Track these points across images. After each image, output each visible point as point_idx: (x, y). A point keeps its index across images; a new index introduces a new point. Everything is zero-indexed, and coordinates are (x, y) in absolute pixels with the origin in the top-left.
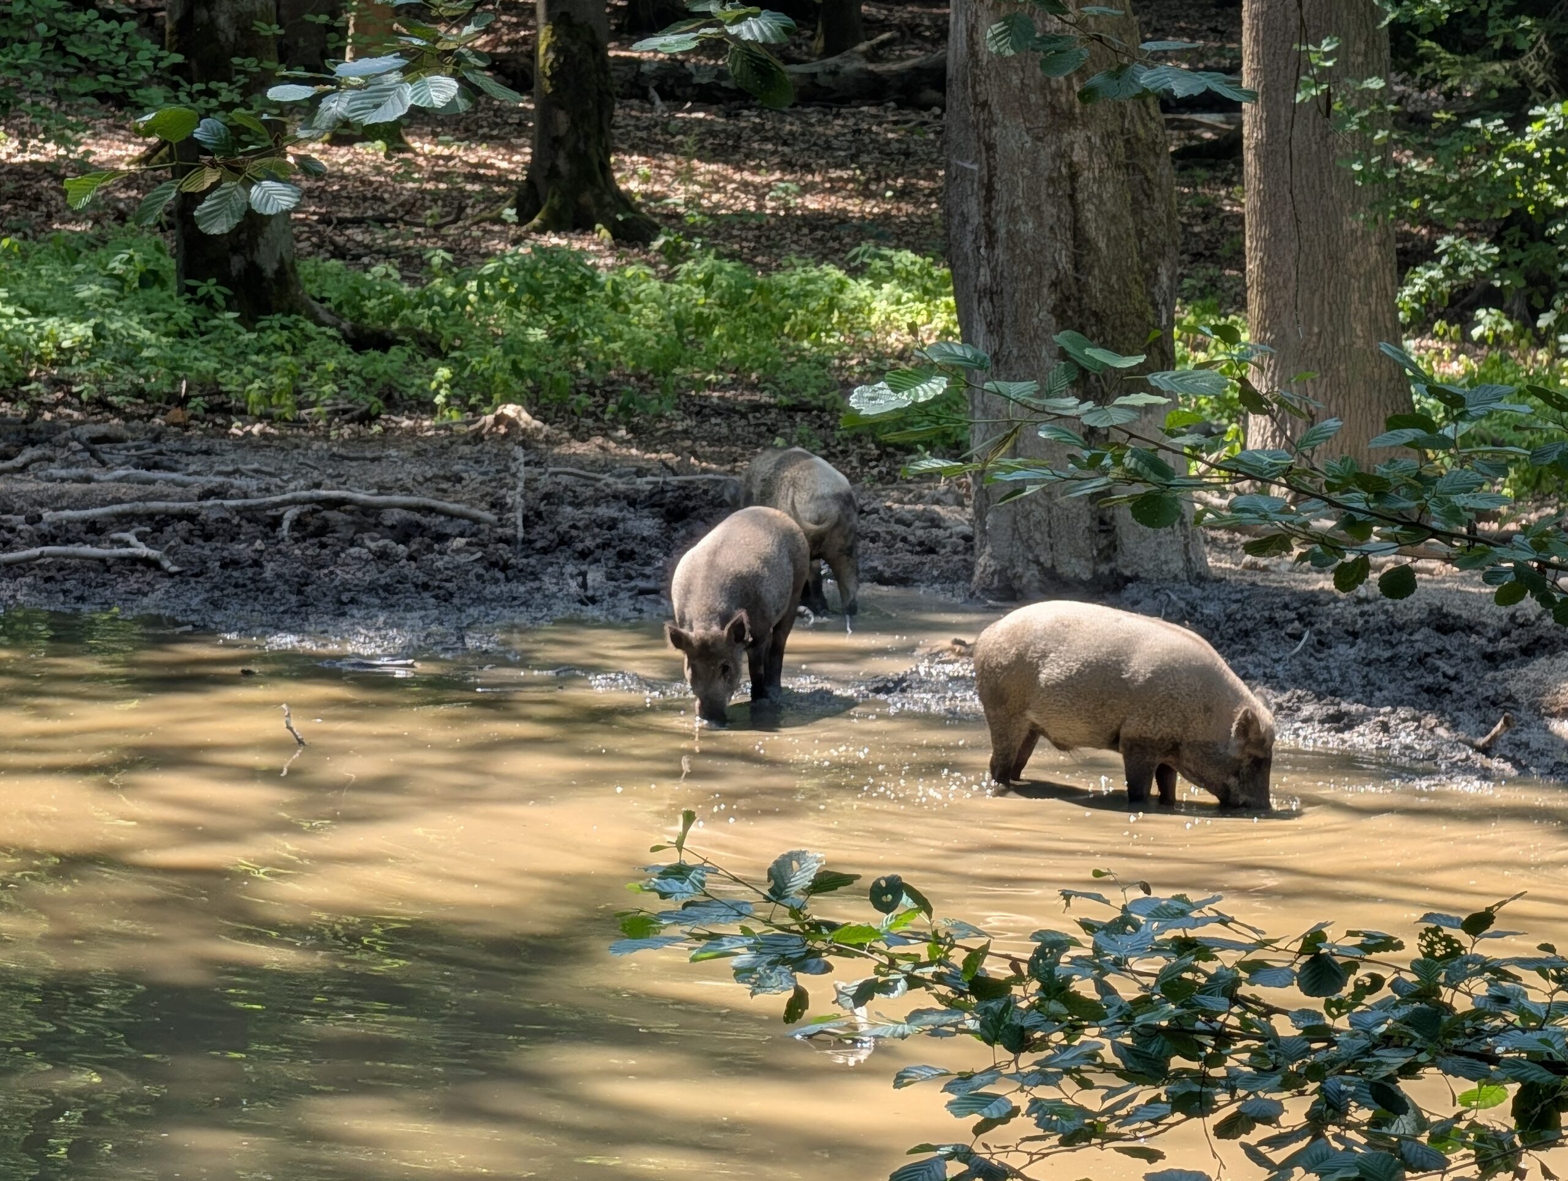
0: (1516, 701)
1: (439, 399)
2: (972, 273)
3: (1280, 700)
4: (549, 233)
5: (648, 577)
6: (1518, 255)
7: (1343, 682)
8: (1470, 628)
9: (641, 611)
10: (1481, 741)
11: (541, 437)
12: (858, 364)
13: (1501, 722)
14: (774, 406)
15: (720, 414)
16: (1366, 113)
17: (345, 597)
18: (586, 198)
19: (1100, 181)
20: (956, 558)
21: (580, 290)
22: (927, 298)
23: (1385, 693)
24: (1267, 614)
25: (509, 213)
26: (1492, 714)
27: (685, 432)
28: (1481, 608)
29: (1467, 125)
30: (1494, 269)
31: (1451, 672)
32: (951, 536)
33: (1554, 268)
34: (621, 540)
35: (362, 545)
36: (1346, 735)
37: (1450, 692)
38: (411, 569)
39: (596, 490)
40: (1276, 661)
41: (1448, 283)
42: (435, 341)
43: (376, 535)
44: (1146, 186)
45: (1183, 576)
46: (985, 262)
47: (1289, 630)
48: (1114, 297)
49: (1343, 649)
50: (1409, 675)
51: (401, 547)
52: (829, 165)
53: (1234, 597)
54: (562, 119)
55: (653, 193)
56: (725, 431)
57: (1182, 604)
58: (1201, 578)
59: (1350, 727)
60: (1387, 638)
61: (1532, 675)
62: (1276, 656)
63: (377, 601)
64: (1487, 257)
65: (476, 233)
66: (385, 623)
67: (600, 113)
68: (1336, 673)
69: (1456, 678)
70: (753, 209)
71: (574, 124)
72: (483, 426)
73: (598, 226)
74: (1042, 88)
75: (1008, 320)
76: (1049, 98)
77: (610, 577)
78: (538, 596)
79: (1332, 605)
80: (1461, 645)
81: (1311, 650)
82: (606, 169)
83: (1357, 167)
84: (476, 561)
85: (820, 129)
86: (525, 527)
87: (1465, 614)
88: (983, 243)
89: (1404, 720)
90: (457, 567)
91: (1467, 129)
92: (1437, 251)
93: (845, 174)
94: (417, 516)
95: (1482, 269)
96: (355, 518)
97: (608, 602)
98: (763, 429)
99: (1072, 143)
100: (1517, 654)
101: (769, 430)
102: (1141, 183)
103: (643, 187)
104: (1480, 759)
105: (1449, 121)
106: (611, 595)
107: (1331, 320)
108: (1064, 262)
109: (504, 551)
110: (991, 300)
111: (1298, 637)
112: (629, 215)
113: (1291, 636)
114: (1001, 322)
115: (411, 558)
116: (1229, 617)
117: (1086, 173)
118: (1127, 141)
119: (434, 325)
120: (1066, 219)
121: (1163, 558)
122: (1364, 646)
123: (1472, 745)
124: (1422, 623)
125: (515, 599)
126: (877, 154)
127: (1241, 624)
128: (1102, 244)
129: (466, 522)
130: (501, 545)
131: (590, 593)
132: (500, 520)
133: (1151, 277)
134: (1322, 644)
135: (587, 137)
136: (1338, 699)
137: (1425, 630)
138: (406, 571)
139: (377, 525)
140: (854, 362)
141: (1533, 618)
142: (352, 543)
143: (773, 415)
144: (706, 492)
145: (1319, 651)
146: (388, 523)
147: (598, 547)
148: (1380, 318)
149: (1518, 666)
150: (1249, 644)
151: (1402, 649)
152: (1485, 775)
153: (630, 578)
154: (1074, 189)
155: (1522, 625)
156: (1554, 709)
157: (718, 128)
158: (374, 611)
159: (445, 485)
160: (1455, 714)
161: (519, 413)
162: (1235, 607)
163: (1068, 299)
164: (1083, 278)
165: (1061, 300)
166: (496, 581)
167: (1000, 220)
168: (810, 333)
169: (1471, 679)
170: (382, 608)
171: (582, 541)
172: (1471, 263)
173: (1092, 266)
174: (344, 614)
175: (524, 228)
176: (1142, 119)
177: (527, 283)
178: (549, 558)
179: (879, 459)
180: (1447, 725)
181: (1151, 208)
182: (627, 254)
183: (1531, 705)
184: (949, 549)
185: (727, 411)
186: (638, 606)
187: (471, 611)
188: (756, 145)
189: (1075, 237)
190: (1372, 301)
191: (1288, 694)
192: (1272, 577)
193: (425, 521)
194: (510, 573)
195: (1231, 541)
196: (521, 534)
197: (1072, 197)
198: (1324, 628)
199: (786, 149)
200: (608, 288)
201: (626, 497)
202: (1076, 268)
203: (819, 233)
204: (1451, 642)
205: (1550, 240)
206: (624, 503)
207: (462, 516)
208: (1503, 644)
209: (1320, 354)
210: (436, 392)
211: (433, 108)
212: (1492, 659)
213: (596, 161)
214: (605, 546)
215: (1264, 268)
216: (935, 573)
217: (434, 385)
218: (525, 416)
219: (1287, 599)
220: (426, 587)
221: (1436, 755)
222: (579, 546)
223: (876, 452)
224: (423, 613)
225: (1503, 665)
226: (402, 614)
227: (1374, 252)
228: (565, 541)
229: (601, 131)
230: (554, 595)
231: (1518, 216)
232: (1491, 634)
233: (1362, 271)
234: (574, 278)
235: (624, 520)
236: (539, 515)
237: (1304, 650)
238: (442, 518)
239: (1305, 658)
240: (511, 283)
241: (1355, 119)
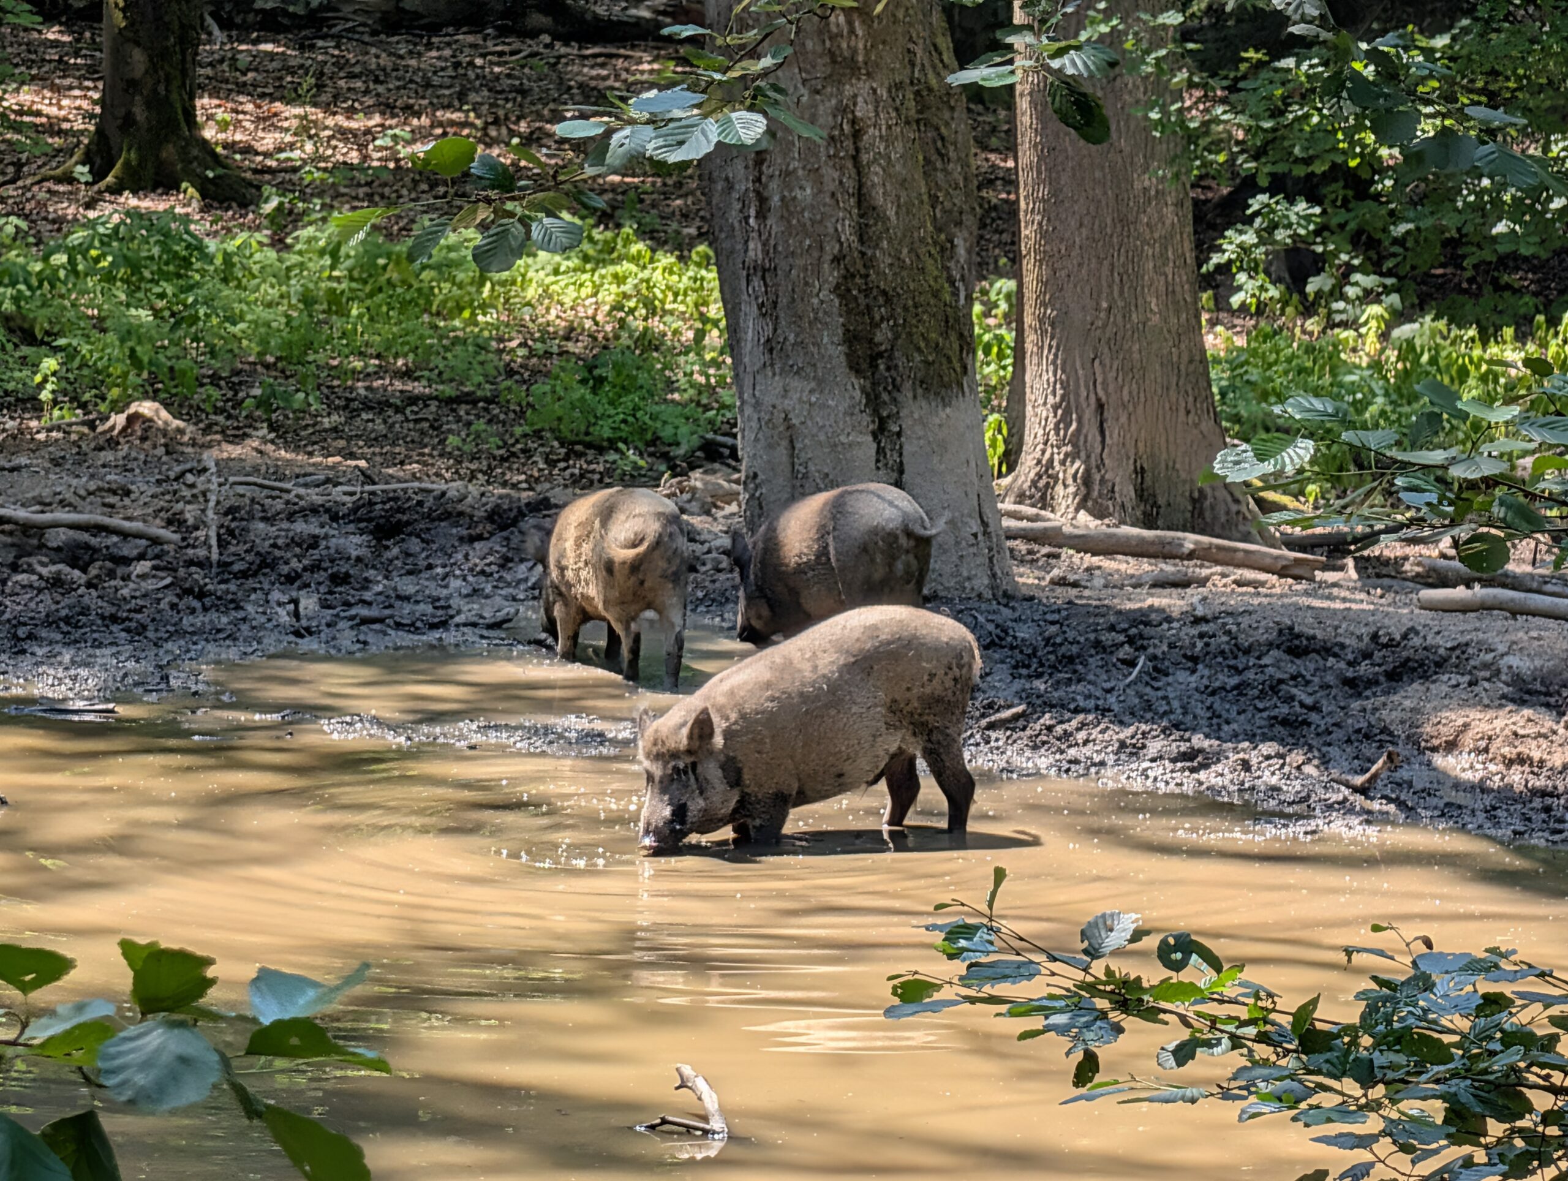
0: (1391, 734)
1: (45, 395)
2: (739, 247)
3: (1122, 736)
4: (126, 193)
5: (369, 604)
6: (1341, 216)
7: (1185, 714)
8: (1327, 650)
9: (365, 643)
10: (1359, 780)
11: (186, 438)
12: (520, 345)
13: (1384, 757)
14: (431, 398)
15: (371, 408)
16: (1163, 52)
17: (22, 632)
18: (169, 152)
19: (887, 140)
20: (722, 577)
21: (187, 263)
22: (588, 266)
23: (1235, 726)
24: (1092, 636)
25: (82, 171)
26: (1368, 749)
27: (335, 429)
28: (1336, 628)
29: (1277, 64)
30: (1317, 233)
31: (1309, 701)
32: (709, 552)
33: (1385, 230)
34: (332, 561)
35: (33, 572)
36: (1202, 775)
37: (1309, 724)
38: (91, 598)
39: (287, 502)
40: (1109, 691)
41: (1263, 249)
42: (26, 326)
43: (45, 559)
44: (939, 144)
45: (988, 594)
46: (755, 235)
47: (1121, 655)
48: (904, 273)
49: (1182, 676)
50: (1260, 705)
51: (77, 573)
52: (435, 107)
53: (1049, 617)
54: (138, 58)
55: (234, 143)
56: (381, 428)
57: (991, 627)
58: (1008, 598)
59: (1205, 766)
60: (1232, 662)
61: (1407, 703)
62: (1108, 685)
63: (59, 637)
64: (1308, 218)
65: (42, 195)
66: (73, 662)
67: (183, 52)
68: (1176, 704)
69: (1315, 708)
70: (356, 161)
71: (153, 66)
72: (113, 428)
73: (184, 185)
74: (820, 32)
75: (783, 301)
76: (828, 44)
77: (325, 605)
78: (245, 627)
79: (1165, 626)
80: (1317, 670)
81: (1147, 678)
82: (189, 114)
83: (1154, 115)
84: (166, 587)
85: (413, 62)
86: (219, 546)
87: (1320, 634)
88: (752, 212)
89: (1268, 758)
90: (145, 596)
91: (1277, 70)
92: (1249, 212)
93: (456, 116)
94: (85, 537)
95: (1302, 232)
96: (15, 540)
97: (326, 632)
98: (425, 425)
99: (855, 96)
100: (1382, 679)
101: (432, 427)
102: (934, 142)
103: (221, 136)
104: (1358, 800)
105: (1259, 61)
106: (328, 625)
107: (1121, 292)
108: (848, 234)
109: (198, 574)
110: (763, 278)
111: (1132, 664)
112: (220, 171)
113: (1124, 662)
114: (775, 304)
115: (89, 585)
116: (1047, 641)
117: (871, 131)
118: (918, 93)
119: (19, 307)
120: (850, 185)
121: (965, 574)
122: (1206, 672)
123: (1348, 785)
124: (1270, 645)
125: (219, 631)
126: (486, 93)
127: (1063, 649)
128: (891, 213)
129: (144, 542)
130: (193, 569)
131: (304, 623)
132: (184, 539)
133: (947, 250)
134: (1158, 671)
135: (168, 80)
136: (1187, 735)
137: (1274, 653)
138: (86, 600)
139: (42, 546)
140: (514, 344)
141: (1398, 637)
142: (15, 568)
143: (433, 408)
144: (420, 503)
145: (1154, 679)
146: (54, 545)
147: (305, 569)
148: (1178, 289)
149: (1386, 693)
150: (1075, 672)
151: (1250, 675)
152: (1370, 817)
153: (348, 605)
154: (857, 150)
155: (1385, 646)
156: (1436, 742)
157: (293, 63)
158: (58, 648)
159: (112, 499)
160: (1325, 749)
161: (157, 411)
162: (1053, 629)
163: (853, 276)
164: (869, 253)
165: (845, 277)
166: (193, 611)
167: (774, 185)
168: (461, 309)
169: (1332, 708)
170: (67, 644)
171: (287, 563)
172: (1289, 226)
173: (880, 238)
174: (23, 652)
175: (96, 188)
176: (934, 67)
177: (125, 257)
178: (251, 583)
179: (566, 459)
180: (1316, 762)
181: (944, 170)
182: (221, 219)
183: (1408, 737)
184: (709, 566)
185: (380, 405)
186: (362, 637)
187: (169, 645)
188: (342, 83)
189: (859, 204)
190: (1169, 270)
191: (1132, 729)
192: (1087, 593)
193: (94, 541)
194: (207, 601)
195: (1030, 552)
196: (215, 556)
197: (855, 158)
198: (1159, 652)
199: (381, 89)
200: (218, 261)
201: (327, 511)
202: (861, 241)
203: (441, 190)
204: (1306, 666)
205: (1377, 196)
206: (325, 518)
207: (139, 536)
208: (1364, 669)
209: (1110, 330)
210: (41, 386)
211: (743, 145)
212: (1355, 686)
213: (178, 106)
214: (315, 567)
215: (1043, 233)
216: (700, 594)
217: (38, 378)
218: (164, 414)
219: (1112, 619)
220: (114, 619)
221: (1309, 796)
222: (285, 569)
223: (563, 451)
224: (114, 649)
225: (1368, 693)
226: (90, 651)
227: (1169, 212)
228: (265, 563)
229: (184, 73)
230: (262, 627)
231: (1338, 171)
232: (1350, 657)
233: (1156, 235)
234: (177, 248)
235: (326, 537)
236: (231, 532)
237: (1139, 678)
238: (115, 539)
239: (1140, 687)
240: (103, 256)
241: (1150, 59)
